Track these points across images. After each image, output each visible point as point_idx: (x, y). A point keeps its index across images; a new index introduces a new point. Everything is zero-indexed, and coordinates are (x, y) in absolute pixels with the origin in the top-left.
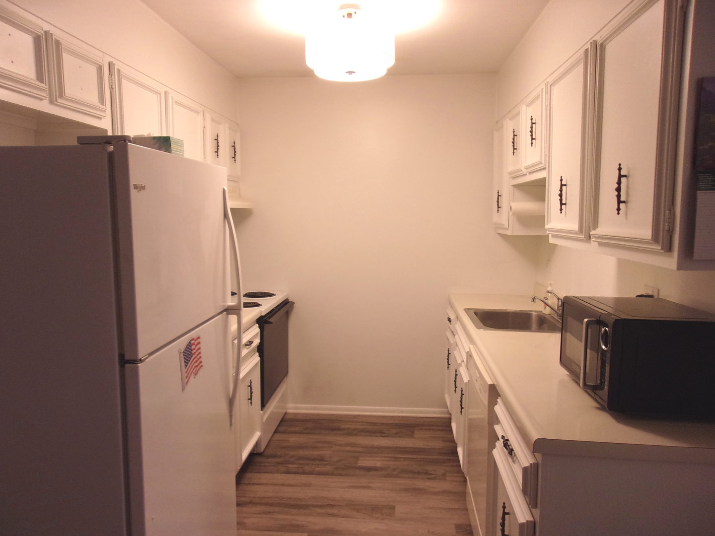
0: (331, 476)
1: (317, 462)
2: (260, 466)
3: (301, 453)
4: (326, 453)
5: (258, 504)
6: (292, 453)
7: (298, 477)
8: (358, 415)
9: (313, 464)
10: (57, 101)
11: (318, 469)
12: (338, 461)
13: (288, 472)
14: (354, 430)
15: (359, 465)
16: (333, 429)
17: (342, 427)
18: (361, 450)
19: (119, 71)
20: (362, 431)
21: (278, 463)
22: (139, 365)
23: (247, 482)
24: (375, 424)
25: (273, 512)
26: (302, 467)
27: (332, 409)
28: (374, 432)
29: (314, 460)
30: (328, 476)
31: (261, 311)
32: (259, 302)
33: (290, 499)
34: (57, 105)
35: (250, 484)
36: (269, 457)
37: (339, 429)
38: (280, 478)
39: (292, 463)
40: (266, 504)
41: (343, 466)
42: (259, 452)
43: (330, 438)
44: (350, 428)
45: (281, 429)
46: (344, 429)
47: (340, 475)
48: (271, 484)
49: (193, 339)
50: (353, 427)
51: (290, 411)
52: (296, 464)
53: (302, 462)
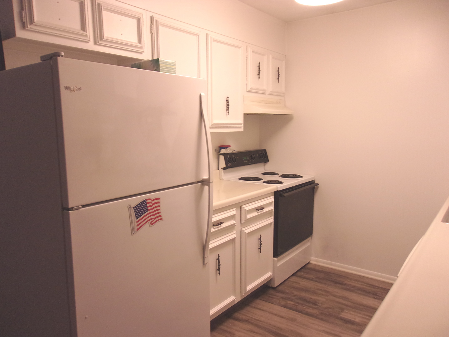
0: (314, 319)
1: (310, 305)
2: (270, 297)
3: (303, 294)
4: (321, 299)
5: (252, 323)
6: (296, 293)
7: (290, 312)
8: (364, 277)
9: (305, 305)
10: (98, 43)
11: (307, 310)
12: (326, 308)
13: (285, 306)
14: (354, 287)
15: (341, 316)
16: (336, 283)
17: (346, 282)
18: (349, 304)
19: (157, 21)
20: (359, 289)
21: (282, 298)
22: (70, 212)
23: (253, 306)
24: (373, 286)
25: (256, 333)
26: (297, 305)
27: (343, 268)
28: (369, 293)
29: (309, 302)
30: (311, 318)
31: (277, 187)
32: (282, 181)
33: (275, 326)
34: (98, 45)
35: (254, 307)
36: (278, 292)
37: (342, 284)
38: (277, 309)
39: (292, 301)
40: (256, 325)
41: (328, 313)
42: (273, 287)
43: (330, 289)
44: (350, 285)
45: (299, 274)
46: (345, 284)
47: (322, 319)
48: (269, 312)
49: (150, 199)
50: (353, 284)
51: (311, 262)
52: (294, 302)
53: (300, 302)
